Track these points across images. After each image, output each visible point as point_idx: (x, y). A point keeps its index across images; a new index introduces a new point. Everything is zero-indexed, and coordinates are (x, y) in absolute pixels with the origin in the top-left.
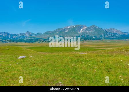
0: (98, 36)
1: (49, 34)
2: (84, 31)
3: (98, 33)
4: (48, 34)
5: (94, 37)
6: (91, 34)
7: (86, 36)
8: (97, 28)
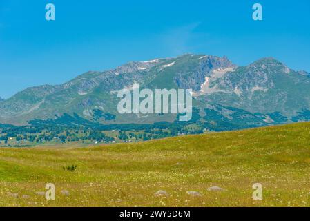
0: (289, 115)
1: (40, 99)
2: (222, 88)
3: (289, 96)
4: (33, 100)
5: (271, 116)
6: (254, 103)
7: (226, 113)
8: (287, 71)
